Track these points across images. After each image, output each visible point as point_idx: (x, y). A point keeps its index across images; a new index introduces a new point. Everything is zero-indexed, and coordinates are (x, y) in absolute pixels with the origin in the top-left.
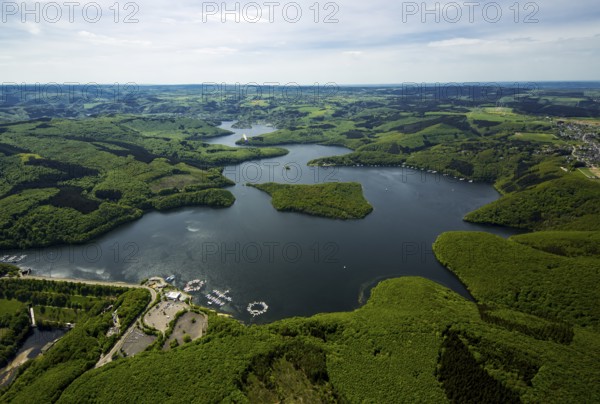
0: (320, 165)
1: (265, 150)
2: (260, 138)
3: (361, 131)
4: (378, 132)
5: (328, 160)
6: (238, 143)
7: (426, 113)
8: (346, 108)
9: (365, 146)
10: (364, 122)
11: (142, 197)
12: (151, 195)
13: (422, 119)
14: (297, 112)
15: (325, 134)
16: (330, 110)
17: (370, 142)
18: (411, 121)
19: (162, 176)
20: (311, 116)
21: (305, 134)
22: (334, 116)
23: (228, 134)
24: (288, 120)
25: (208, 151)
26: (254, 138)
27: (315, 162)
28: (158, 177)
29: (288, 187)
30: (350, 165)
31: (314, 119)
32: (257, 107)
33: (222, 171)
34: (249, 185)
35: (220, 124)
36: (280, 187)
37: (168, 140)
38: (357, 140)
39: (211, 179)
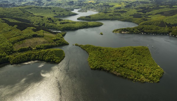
0: (120, 32)
1: (91, 23)
2: (89, 17)
3: (141, 14)
4: (149, 15)
5: (125, 30)
6: (78, 19)
7: (173, 6)
8: (131, 4)
9: (144, 22)
10: (141, 10)
11: (4, 54)
12: (12, 52)
13: (172, 9)
14: (108, 5)
15: (122, 15)
16: (123, 5)
17: (147, 20)
18: (167, 10)
19: (25, 38)
20: (115, 7)
21: (112, 15)
22: (125, 7)
23: (75, 14)
24: (104, 8)
25: (61, 23)
26: (87, 17)
27: (117, 30)
28: (22, 40)
29: (100, 49)
30: (137, 33)
31: (116, 8)
32: (91, 3)
33: (64, 35)
34: (76, 45)
35: (73, 10)
36: (95, 49)
37: (42, 17)
38: (140, 19)
39: (55, 40)
